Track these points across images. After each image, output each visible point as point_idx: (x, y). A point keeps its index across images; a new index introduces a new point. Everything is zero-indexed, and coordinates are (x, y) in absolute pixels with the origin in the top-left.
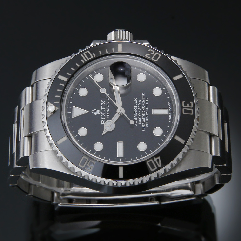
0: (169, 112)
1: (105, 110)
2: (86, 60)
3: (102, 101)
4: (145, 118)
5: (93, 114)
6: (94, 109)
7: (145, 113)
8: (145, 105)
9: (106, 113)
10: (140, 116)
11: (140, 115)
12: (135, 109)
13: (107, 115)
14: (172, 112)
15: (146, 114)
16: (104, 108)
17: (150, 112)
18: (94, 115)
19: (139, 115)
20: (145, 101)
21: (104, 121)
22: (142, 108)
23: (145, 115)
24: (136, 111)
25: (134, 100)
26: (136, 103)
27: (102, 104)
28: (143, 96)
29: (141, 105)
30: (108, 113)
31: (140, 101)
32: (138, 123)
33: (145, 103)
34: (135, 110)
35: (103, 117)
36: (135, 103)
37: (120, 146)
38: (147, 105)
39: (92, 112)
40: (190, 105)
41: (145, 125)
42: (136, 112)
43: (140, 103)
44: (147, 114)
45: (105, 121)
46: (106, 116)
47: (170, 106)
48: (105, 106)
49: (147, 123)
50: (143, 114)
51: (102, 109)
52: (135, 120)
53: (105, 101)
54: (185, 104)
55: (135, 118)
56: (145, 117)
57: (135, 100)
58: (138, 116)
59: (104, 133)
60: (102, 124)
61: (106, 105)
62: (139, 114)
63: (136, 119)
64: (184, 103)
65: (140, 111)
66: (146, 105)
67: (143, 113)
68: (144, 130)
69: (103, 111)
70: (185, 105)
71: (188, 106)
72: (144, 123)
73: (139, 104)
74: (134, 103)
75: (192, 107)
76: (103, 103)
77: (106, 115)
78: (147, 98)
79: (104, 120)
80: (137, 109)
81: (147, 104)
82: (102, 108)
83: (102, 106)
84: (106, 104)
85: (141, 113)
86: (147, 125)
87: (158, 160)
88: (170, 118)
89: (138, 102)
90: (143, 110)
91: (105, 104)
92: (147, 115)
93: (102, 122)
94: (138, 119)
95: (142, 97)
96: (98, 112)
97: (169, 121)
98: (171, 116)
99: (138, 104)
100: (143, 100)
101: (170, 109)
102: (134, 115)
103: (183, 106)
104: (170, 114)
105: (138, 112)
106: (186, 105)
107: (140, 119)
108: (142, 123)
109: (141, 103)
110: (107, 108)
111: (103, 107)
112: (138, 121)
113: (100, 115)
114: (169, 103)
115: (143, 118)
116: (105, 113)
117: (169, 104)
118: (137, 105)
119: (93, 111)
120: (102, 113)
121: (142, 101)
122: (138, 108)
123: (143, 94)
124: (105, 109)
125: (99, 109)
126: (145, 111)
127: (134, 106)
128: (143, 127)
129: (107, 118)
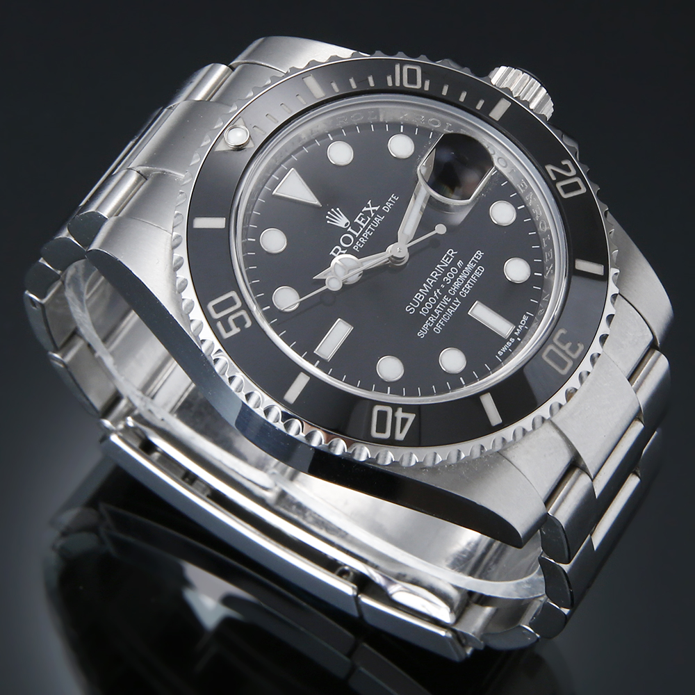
0: (512, 335)
1: (362, 227)
2: (398, 84)
3: (369, 203)
4: (445, 310)
5: (327, 217)
6: (338, 209)
7: (453, 298)
8: (466, 280)
9: (361, 236)
10: (435, 298)
11: (438, 294)
12: (434, 274)
13: (360, 242)
14: (519, 339)
15: (455, 303)
16: (364, 222)
17: (467, 303)
18: (328, 222)
19: (435, 295)
20: (472, 271)
21: (340, 251)
22: (454, 281)
23: (450, 304)
24: (435, 280)
25: (448, 253)
26: (448, 261)
27: (365, 209)
28: (477, 257)
29: (457, 276)
30: (365, 239)
31: (460, 263)
32: (418, 309)
33: (469, 277)
34: (435, 277)
35: (347, 240)
36: (446, 262)
37: (339, 332)
38: (470, 285)
39: (329, 213)
40: (574, 349)
41: (434, 326)
42: (433, 281)
43: (457, 267)
44: (457, 304)
45: (344, 252)
46: (354, 244)
47: (523, 322)
48: (369, 219)
49: (442, 323)
50: (447, 299)
51: (356, 220)
52: (418, 299)
53: (377, 208)
54: (563, 340)
55: (422, 294)
56: (448, 307)
57: (451, 252)
58: (430, 294)
59: (319, 277)
60: (332, 253)
61: (373, 219)
62: (438, 291)
63: (421, 298)
64: (563, 334)
65: (443, 286)
66: (469, 282)
67: (449, 296)
68: (421, 334)
69: (356, 227)
70: (559, 340)
71: (566, 348)
72: (434, 318)
73: (454, 270)
75: (575, 356)
76: (371, 209)
77: (356, 239)
78: (482, 269)
79: (343, 248)
80: (440, 278)
81: (471, 281)
82: (360, 219)
83: (361, 214)
84: (375, 216)
85: (444, 292)
86: (438, 329)
87: (404, 421)
88: (504, 349)
89: (454, 264)
90: (453, 287)
91: (373, 214)
92: (455, 307)
93: (337, 250)
94: (426, 300)
95: (473, 259)
96: (342, 221)
97: (498, 355)
98: (510, 348)
99: (451, 266)
100: (470, 266)
101: (518, 330)
102: (424, 285)
103: (555, 340)
104: (512, 340)
105: (436, 286)
106: (565, 344)
107: (431, 303)
108: (429, 315)
109: (460, 271)
110: (370, 227)
111: (363, 219)
112: (422, 304)
113: (345, 231)
114: (527, 315)
115: (440, 306)
116: (357, 235)
117: (525, 318)
118: (447, 269)
119: (332, 210)
120: (350, 229)
121: (465, 265)
122: (444, 275)
123: (479, 254)
124: (364, 225)
125: (351, 217)
126: (457, 293)
127: (438, 266)
128: (426, 326)
129: (354, 248)
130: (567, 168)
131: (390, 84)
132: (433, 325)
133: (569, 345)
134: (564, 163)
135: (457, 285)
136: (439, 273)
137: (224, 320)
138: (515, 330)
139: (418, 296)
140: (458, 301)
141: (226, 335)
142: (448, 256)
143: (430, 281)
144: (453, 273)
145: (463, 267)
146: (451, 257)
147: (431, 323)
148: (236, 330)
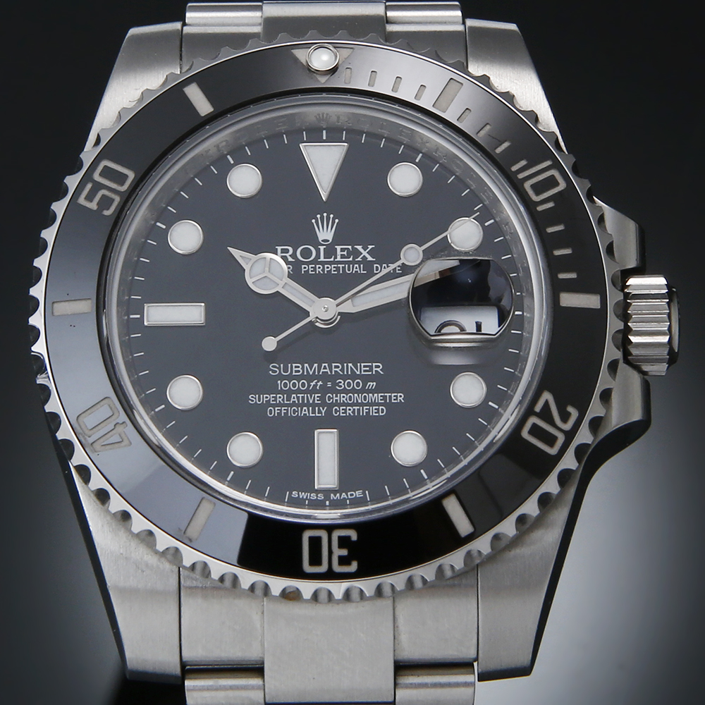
0: (327, 492)
1: (336, 258)
3: (370, 247)
4: (303, 405)
5: (318, 216)
6: (337, 221)
7: (323, 404)
8: (357, 404)
9: (323, 263)
10: (309, 386)
11: (316, 385)
12: (336, 367)
13: (315, 268)
14: (327, 503)
15: (319, 409)
16: (342, 256)
17: (327, 422)
18: (313, 221)
19: (314, 383)
20: (374, 404)
21: (287, 255)
22: (345, 391)
23: (314, 405)
24: (331, 372)
25: (374, 364)
26: (365, 371)
27: (359, 248)
28: (393, 398)
29: (354, 391)
30: (323, 270)
31: (372, 384)
32: (281, 377)
33: (362, 405)
34: (334, 369)
35: (306, 253)
36: (362, 369)
38: (354, 412)
39: (325, 214)
40: (343, 561)
41: (274, 406)
42: (328, 370)
43: (364, 385)
44: (320, 412)
45: (290, 259)
46: (308, 263)
47: (352, 495)
48: (351, 259)
49: (283, 411)
50: (316, 399)
51: (338, 248)
52: (294, 369)
53: (370, 258)
54: (344, 542)
55: (303, 368)
56: (308, 405)
57: (378, 368)
58: (310, 378)
59: (236, 253)
60: (279, 248)
61: (354, 262)
62: (320, 383)
63: (296, 372)
64: (351, 537)
65: (329, 384)
66: (356, 408)
67: (322, 398)
68: (253, 399)
69: (330, 251)
70: (340, 538)
71: (339, 552)
72: (283, 400)
73: (358, 383)
74: (362, 364)
75: (337, 568)
76: (365, 253)
77: (315, 262)
78: (383, 412)
79: (294, 255)
80: (337, 376)
81: (359, 410)
82: (342, 250)
83: (350, 247)
84: (359, 263)
85: (324, 390)
86: (273, 412)
88: (302, 495)
89: (366, 379)
90: (337, 396)
91: (359, 259)
92: (314, 412)
93: (287, 251)
94: (299, 378)
95: (388, 395)
96: (325, 234)
97: (291, 493)
98: (310, 500)
99: (360, 377)
100: (377, 397)
101: (338, 495)
102: (316, 365)
103: (336, 534)
104: (321, 497)
105: (325, 377)
106: (341, 546)
107: (299, 385)
108: (282, 392)
109: (363, 391)
110: (341, 266)
111: (345, 253)
112: (290, 378)
113: (316, 244)
114: (364, 493)
115: (303, 397)
116: (322, 259)
117: (358, 494)
118: (354, 376)
119: (332, 216)
120: (322, 248)
121: (372, 391)
122: (345, 378)
123: (401, 397)
124: (339, 259)
125: (338, 239)
126: (333, 405)
127: (350, 365)
128: (266, 398)
129: (303, 266)
130: (565, 417)
131: (514, 168)
132: (275, 404)
133: (344, 552)
134: (570, 409)
135: (343, 398)
136: (342, 370)
137: (98, 187)
138: (335, 492)
139: (296, 367)
140: (323, 412)
141: (82, 200)
142: (371, 367)
143: (325, 368)
144: (354, 384)
145: (369, 391)
146: (371, 370)
147: (276, 400)
148: (93, 206)
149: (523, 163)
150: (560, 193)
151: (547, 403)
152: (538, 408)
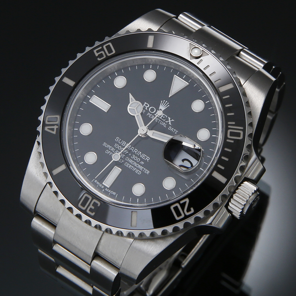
0: (105, 187)
2: (229, 127)
3: (173, 120)
5: (164, 101)
6: (169, 106)
7: (124, 159)
8: (134, 166)
11: (126, 152)
12: (136, 151)
13: (151, 116)
14: (103, 190)
15: (121, 160)
16: (162, 118)
18: (162, 101)
20: (139, 169)
21: (146, 107)
22: (133, 160)
24: (133, 151)
25: (148, 157)
26: (143, 157)
27: (169, 118)
28: (146, 171)
29: (136, 161)
30: (154, 118)
31: (142, 163)
32: (117, 143)
33: (135, 167)
35: (152, 110)
36: (143, 156)
37: (104, 106)
38: (131, 168)
39: (167, 101)
40: (91, 210)
41: (109, 150)
42: (133, 150)
43: (140, 161)
44: (121, 161)
45: (146, 109)
46: (151, 113)
47: (112, 192)
48: (164, 120)
49: (111, 154)
50: (123, 156)
53: (170, 124)
55: (126, 144)
57: (148, 159)
59: (131, 96)
60: (146, 103)
61: (164, 122)
62: (128, 152)
63: (123, 144)
65: (130, 154)
66: (133, 167)
67: (125, 157)
68: (105, 144)
70: (95, 203)
71: (91, 206)
72: (113, 150)
73: (138, 160)
74: (144, 155)
75: (88, 211)
76: (170, 121)
77: (153, 114)
78: (140, 173)
79: (148, 108)
80: (134, 153)
81: (133, 168)
83: (167, 116)
84: (166, 123)
85: (127, 155)
86: (108, 152)
87: (53, 130)
88: (98, 183)
89: (142, 160)
90: (129, 160)
91: (167, 122)
93: (147, 105)
94: (122, 147)
95: (145, 169)
96: (162, 107)
97: (95, 180)
98: (99, 186)
99: (141, 158)
100: (141, 168)
101: (108, 190)
103: (94, 201)
104: (103, 187)
105: (130, 151)
106: (93, 205)
107: (121, 149)
108: (115, 148)
109: (138, 163)
111: (164, 117)
112: (120, 145)
113: (157, 109)
114: (116, 194)
117: (114, 193)
118: (139, 157)
119: (168, 103)
121: (141, 165)
122: (136, 155)
123: (148, 172)
125: (165, 112)
126: (126, 161)
127: (140, 152)
128: (109, 146)
134: (192, 209)
135: (131, 161)
136: (137, 153)
137: (103, 49)
138: (108, 188)
139: (124, 143)
140: (122, 162)
141: (95, 51)
142: (146, 157)
143: (132, 149)
144: (137, 159)
146: (145, 158)
147: (111, 149)
148: (97, 54)
149: (234, 123)
150: (238, 140)
151: (185, 202)
152: (182, 202)
